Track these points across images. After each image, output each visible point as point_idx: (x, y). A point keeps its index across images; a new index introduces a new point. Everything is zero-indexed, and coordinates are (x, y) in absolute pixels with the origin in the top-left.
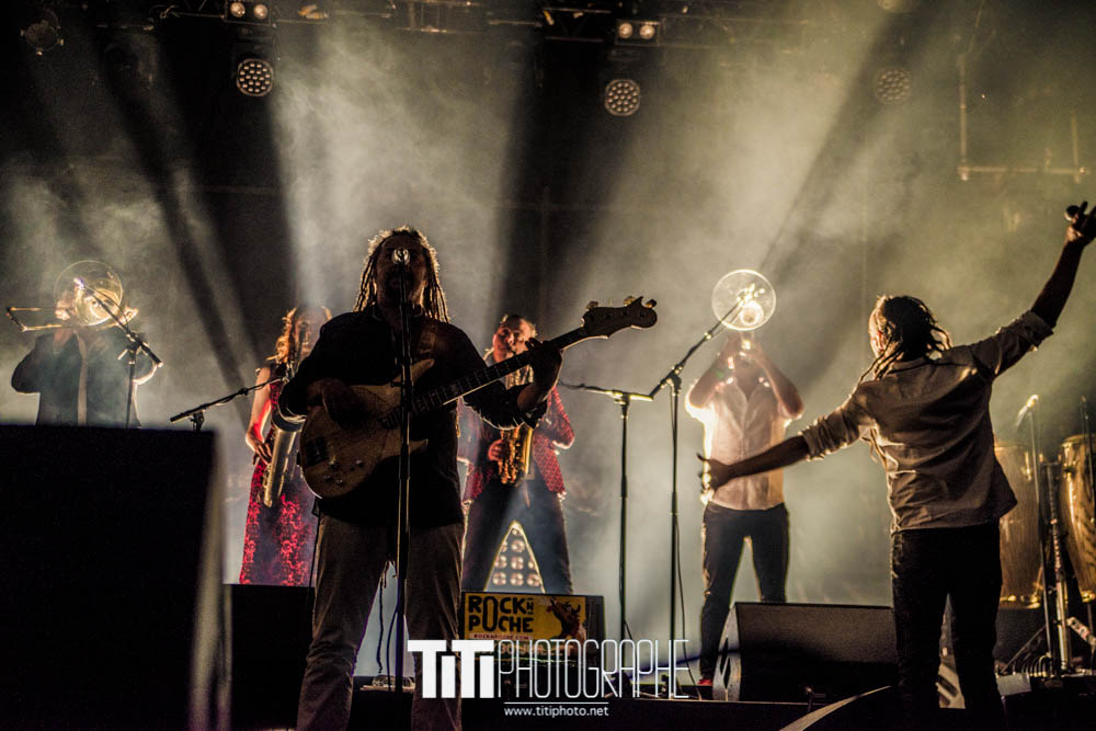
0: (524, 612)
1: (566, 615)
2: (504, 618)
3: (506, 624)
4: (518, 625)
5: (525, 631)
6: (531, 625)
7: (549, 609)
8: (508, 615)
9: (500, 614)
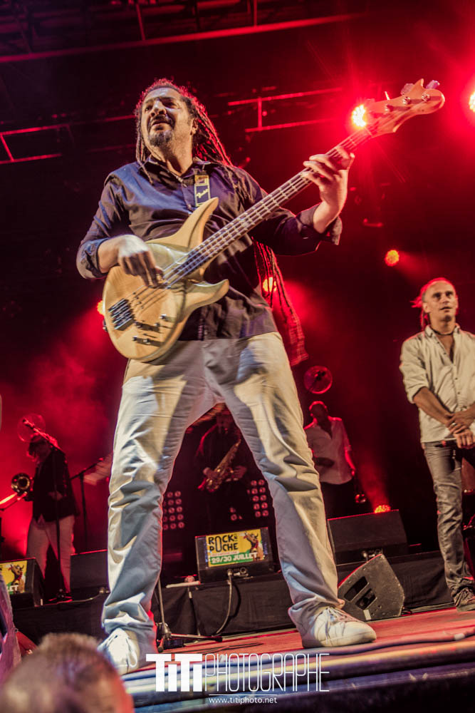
0: (233, 540)
1: (252, 539)
2: (225, 545)
3: (226, 548)
4: (231, 547)
5: (235, 549)
6: (237, 546)
7: (245, 538)
8: (226, 543)
9: (223, 544)
